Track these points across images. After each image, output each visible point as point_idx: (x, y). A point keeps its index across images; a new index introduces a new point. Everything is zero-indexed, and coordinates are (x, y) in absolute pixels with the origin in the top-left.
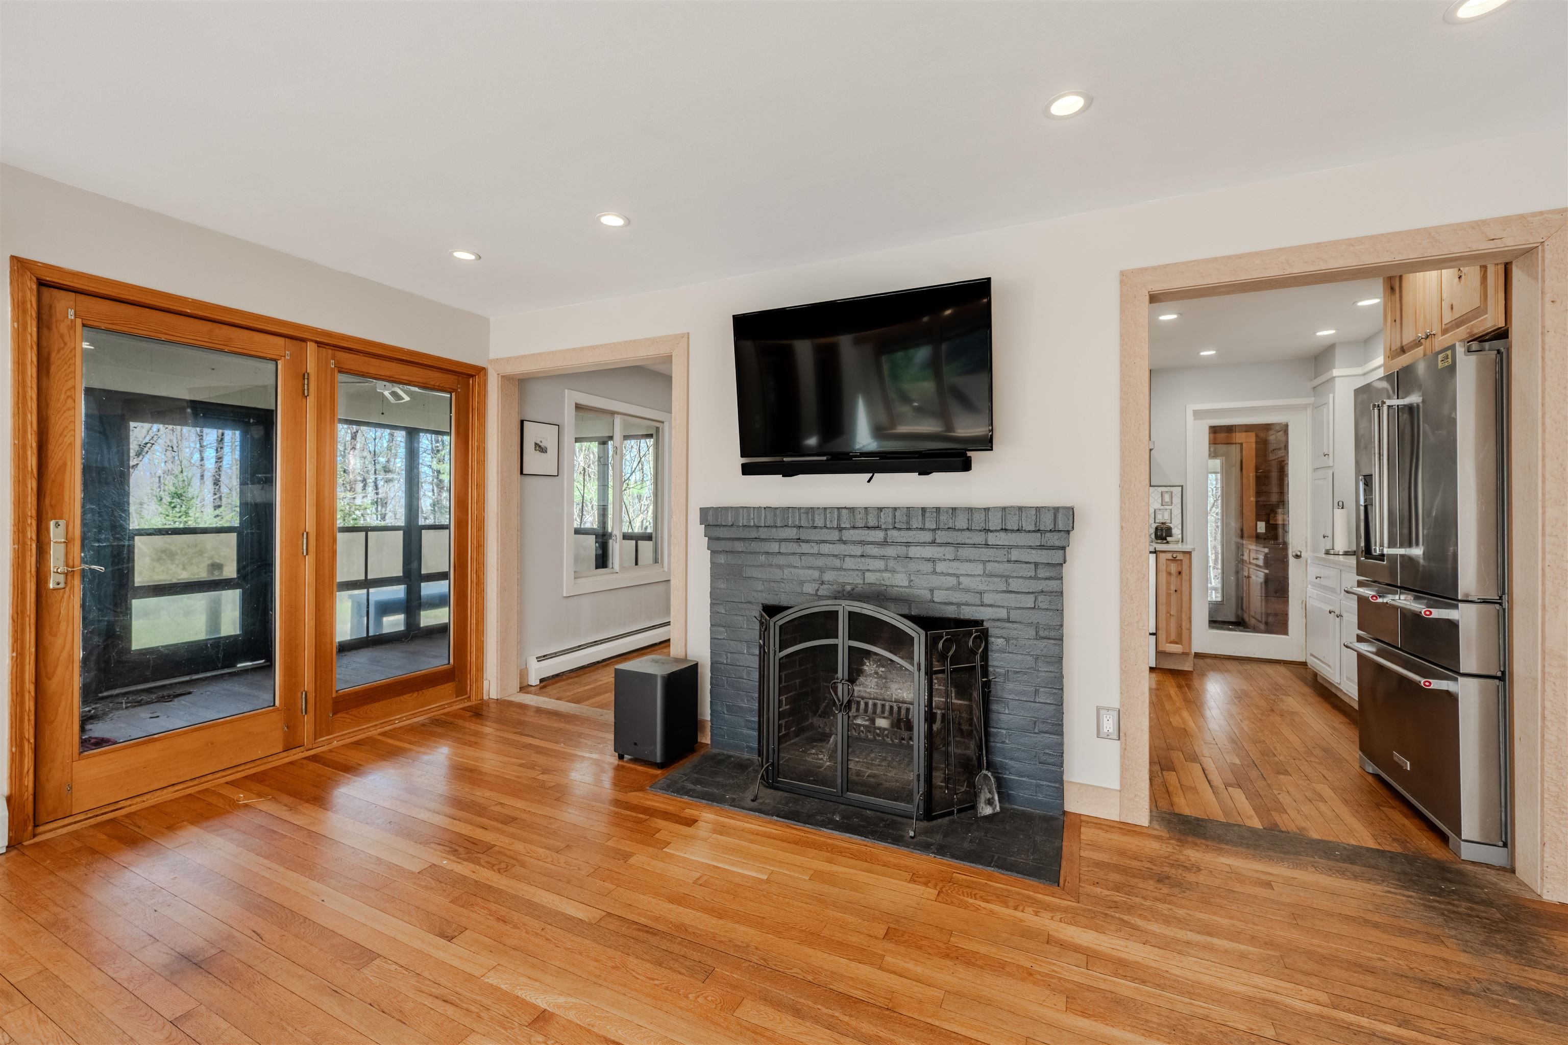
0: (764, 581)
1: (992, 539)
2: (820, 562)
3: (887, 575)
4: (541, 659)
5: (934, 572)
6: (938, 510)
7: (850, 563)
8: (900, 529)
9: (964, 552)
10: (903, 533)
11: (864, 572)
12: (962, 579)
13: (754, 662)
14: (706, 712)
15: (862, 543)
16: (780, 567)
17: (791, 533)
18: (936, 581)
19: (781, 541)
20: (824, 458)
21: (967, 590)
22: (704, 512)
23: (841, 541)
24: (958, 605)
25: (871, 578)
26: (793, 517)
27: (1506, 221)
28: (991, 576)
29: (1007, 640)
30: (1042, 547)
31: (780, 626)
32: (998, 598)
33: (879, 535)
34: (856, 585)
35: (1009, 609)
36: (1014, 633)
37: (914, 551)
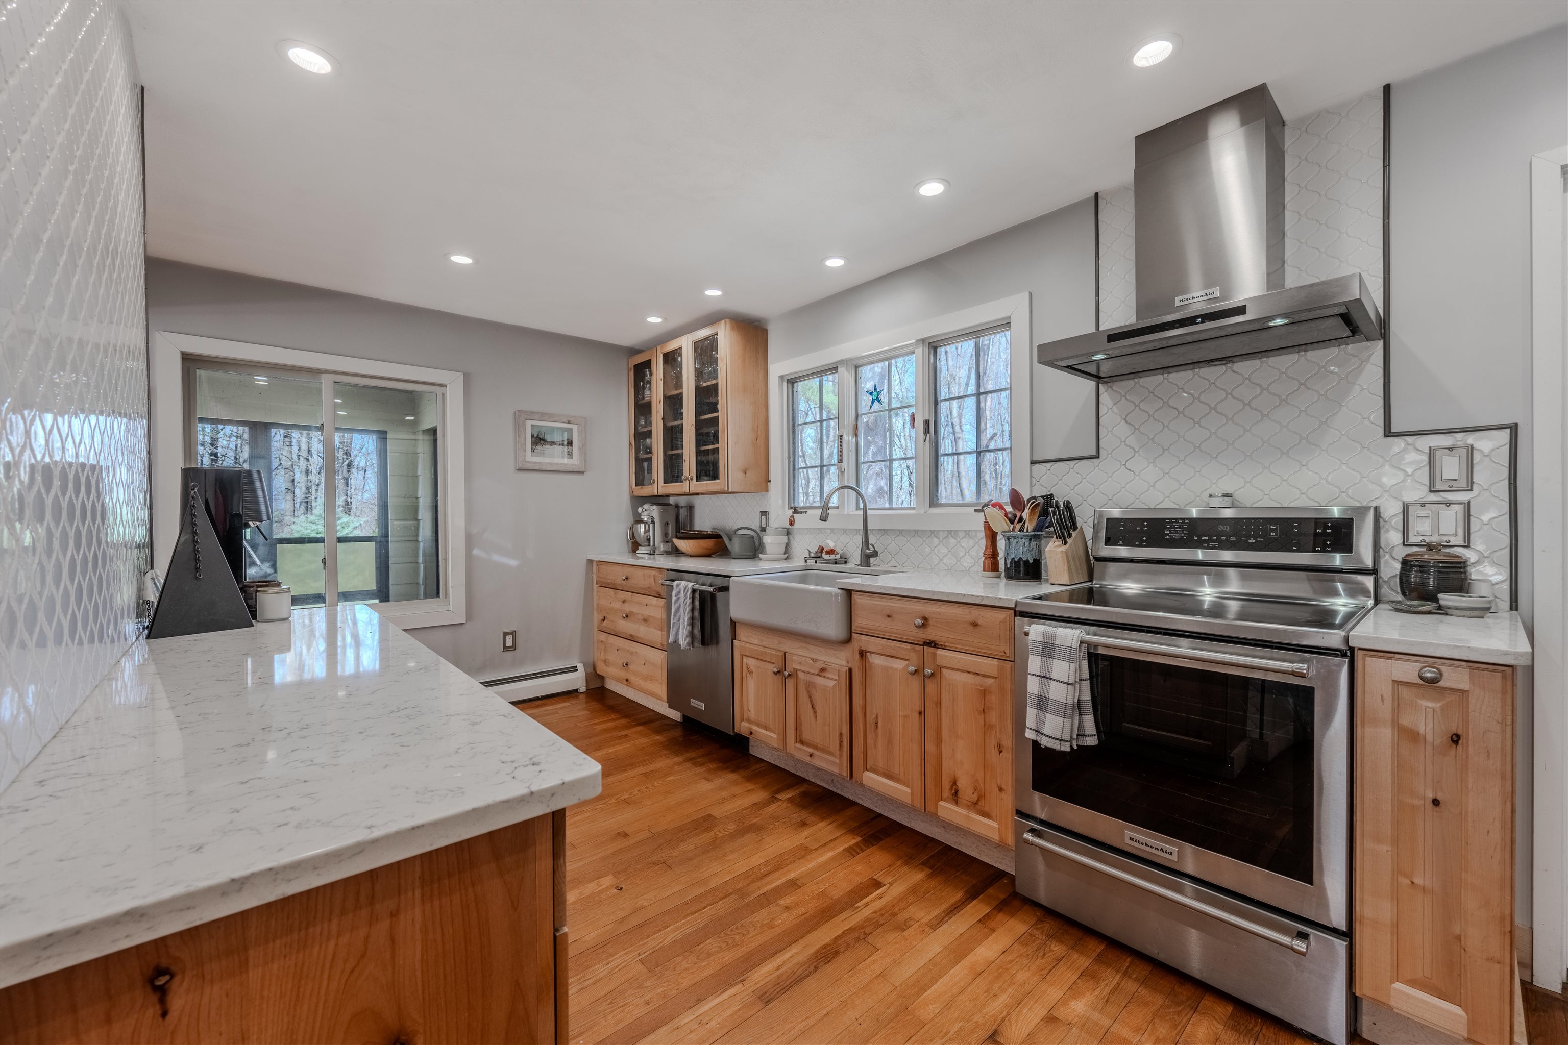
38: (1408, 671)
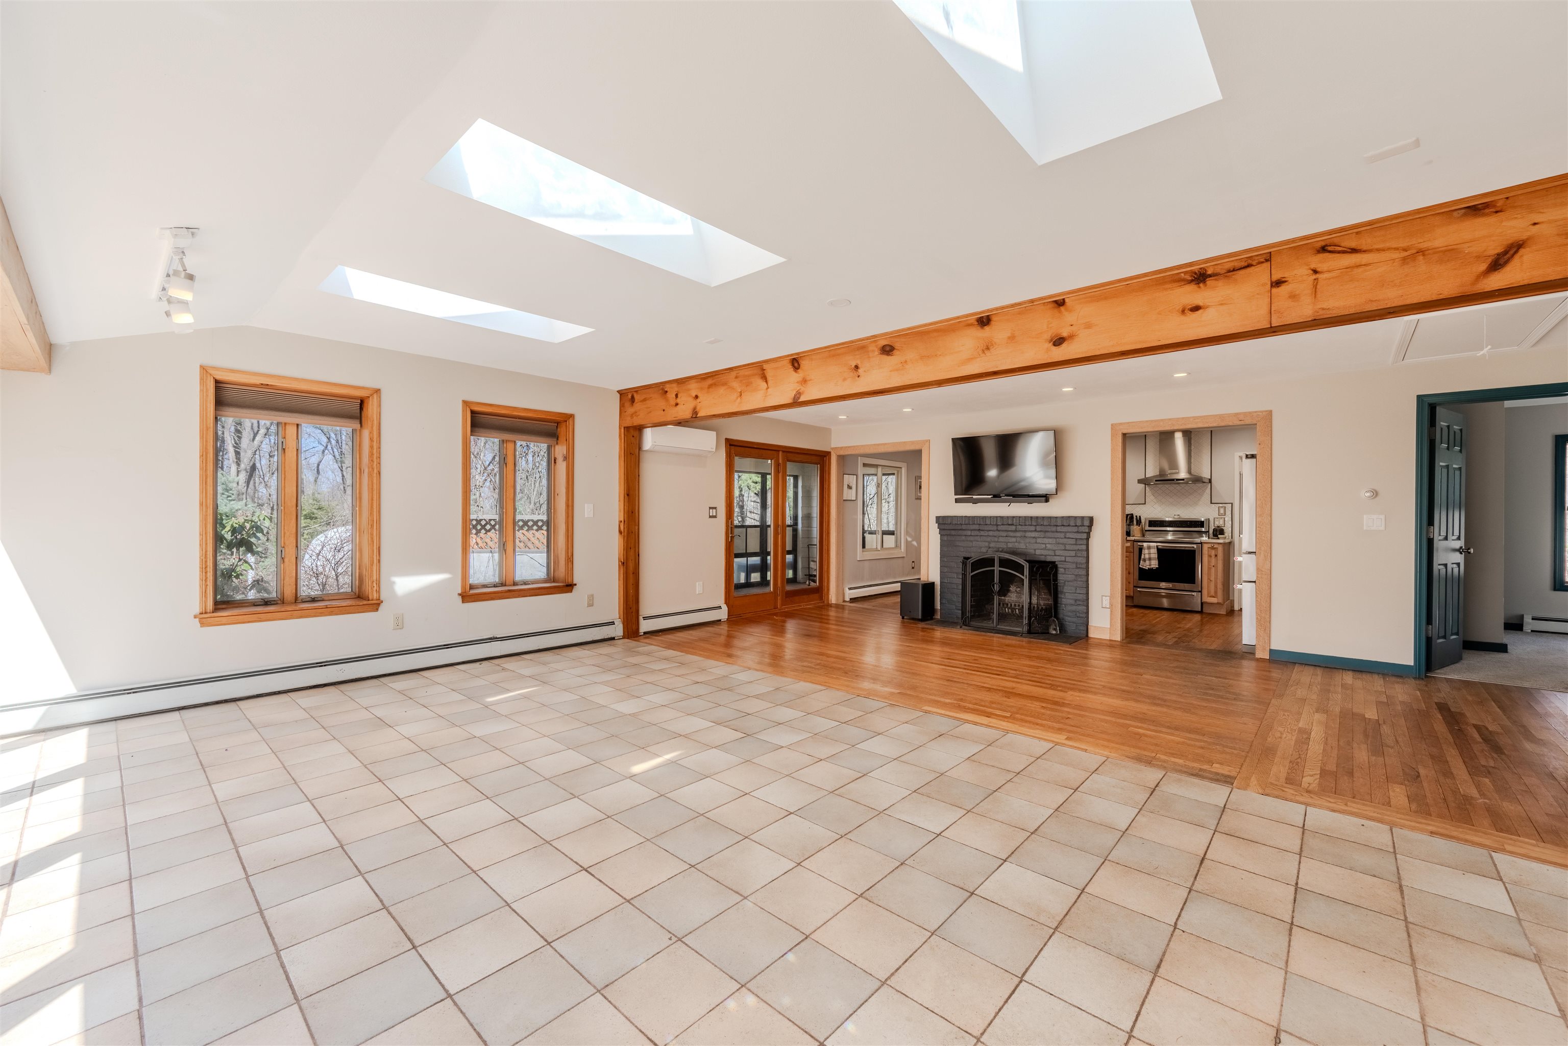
0: (964, 547)
1: (1059, 529)
2: (989, 539)
3: (1016, 544)
4: (850, 589)
5: (1036, 543)
6: (1037, 518)
7: (1001, 539)
8: (1022, 525)
9: (1048, 534)
10: (1023, 527)
11: (1007, 543)
12: (1047, 545)
13: (960, 581)
14: (938, 606)
15: (1006, 531)
16: (972, 541)
17: (977, 527)
18: (1036, 546)
19: (972, 530)
20: (990, 497)
21: (1049, 550)
22: (938, 518)
23: (997, 530)
24: (1046, 556)
25: (1010, 545)
26: (977, 520)
27: (1245, 414)
28: (1059, 544)
29: (1065, 569)
30: (1078, 532)
31: (972, 563)
32: (1061, 553)
33: (1013, 528)
34: (1004, 548)
35: (1065, 557)
36: (1067, 566)
37: (1028, 534)
38: (1209, 545)
